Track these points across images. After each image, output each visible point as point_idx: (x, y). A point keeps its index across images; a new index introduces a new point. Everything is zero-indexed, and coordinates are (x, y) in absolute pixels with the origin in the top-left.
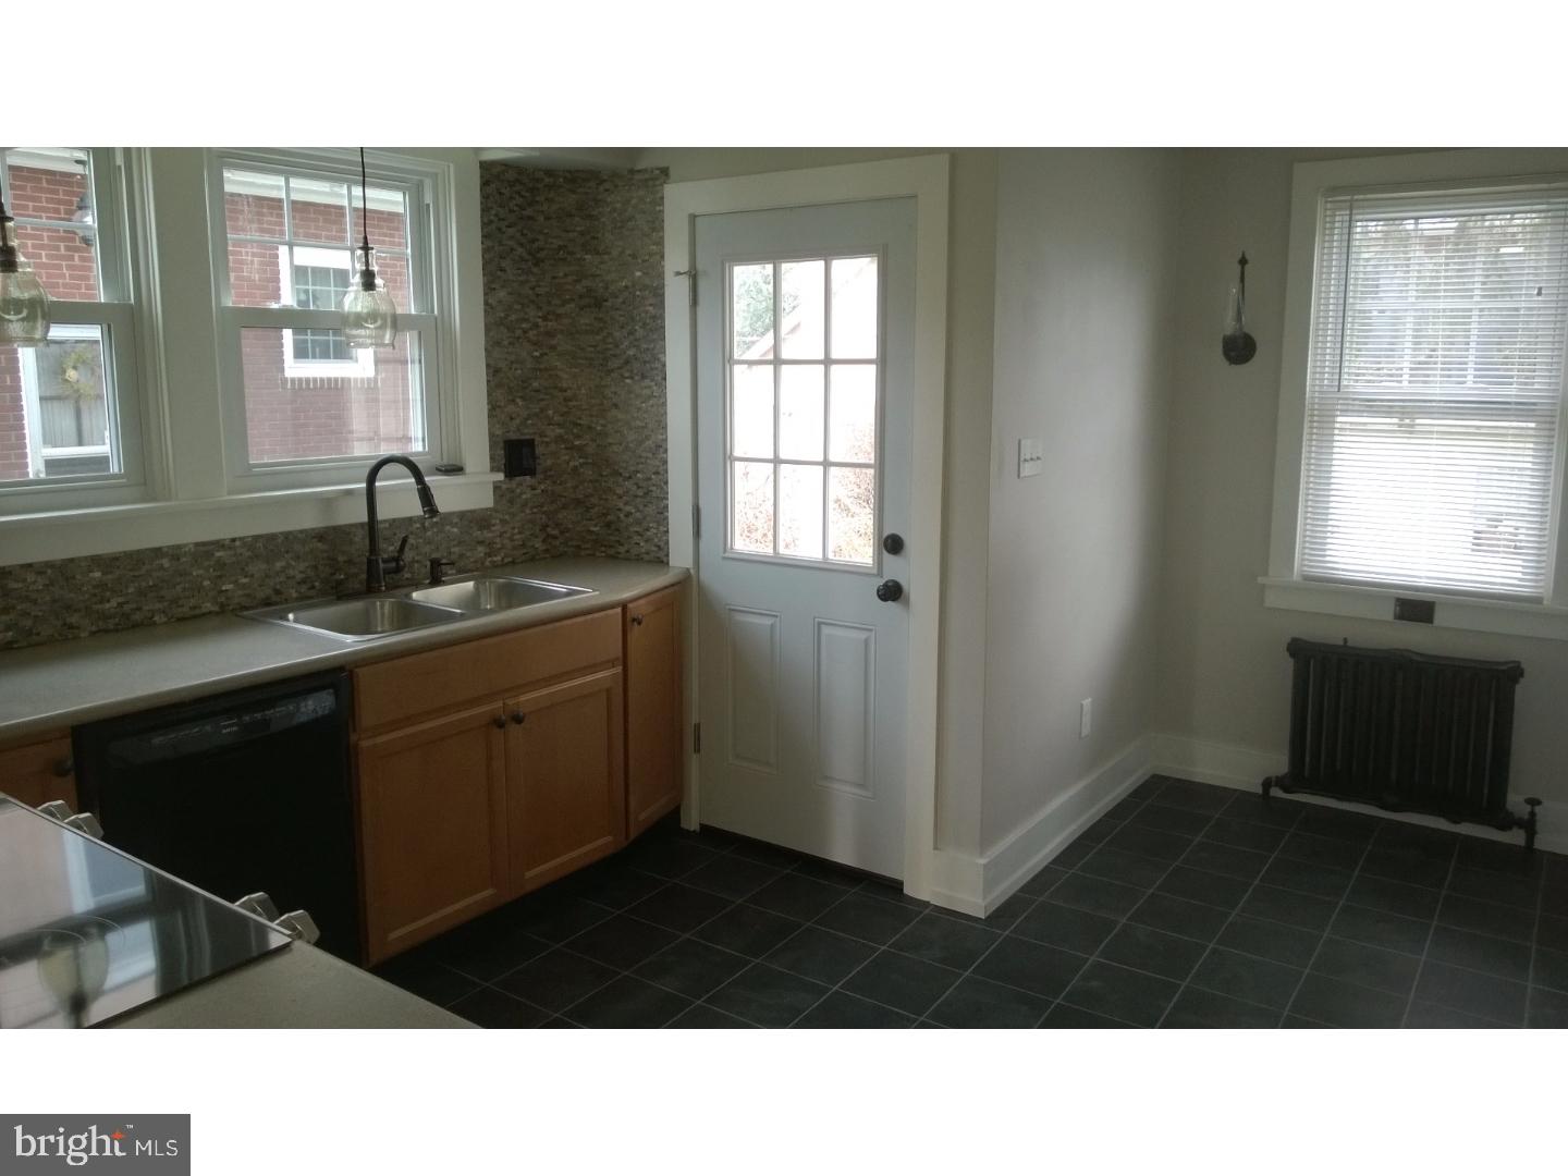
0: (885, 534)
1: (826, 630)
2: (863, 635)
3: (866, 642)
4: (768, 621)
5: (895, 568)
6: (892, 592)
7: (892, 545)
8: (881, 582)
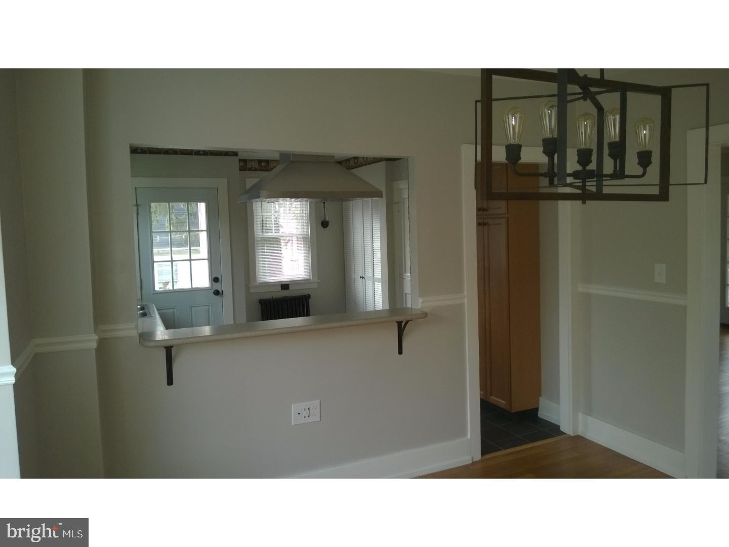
0: (214, 277)
1: (193, 309)
2: (207, 307)
3: (208, 309)
4: (171, 311)
5: (217, 286)
6: (217, 293)
7: (215, 280)
8: (213, 291)
